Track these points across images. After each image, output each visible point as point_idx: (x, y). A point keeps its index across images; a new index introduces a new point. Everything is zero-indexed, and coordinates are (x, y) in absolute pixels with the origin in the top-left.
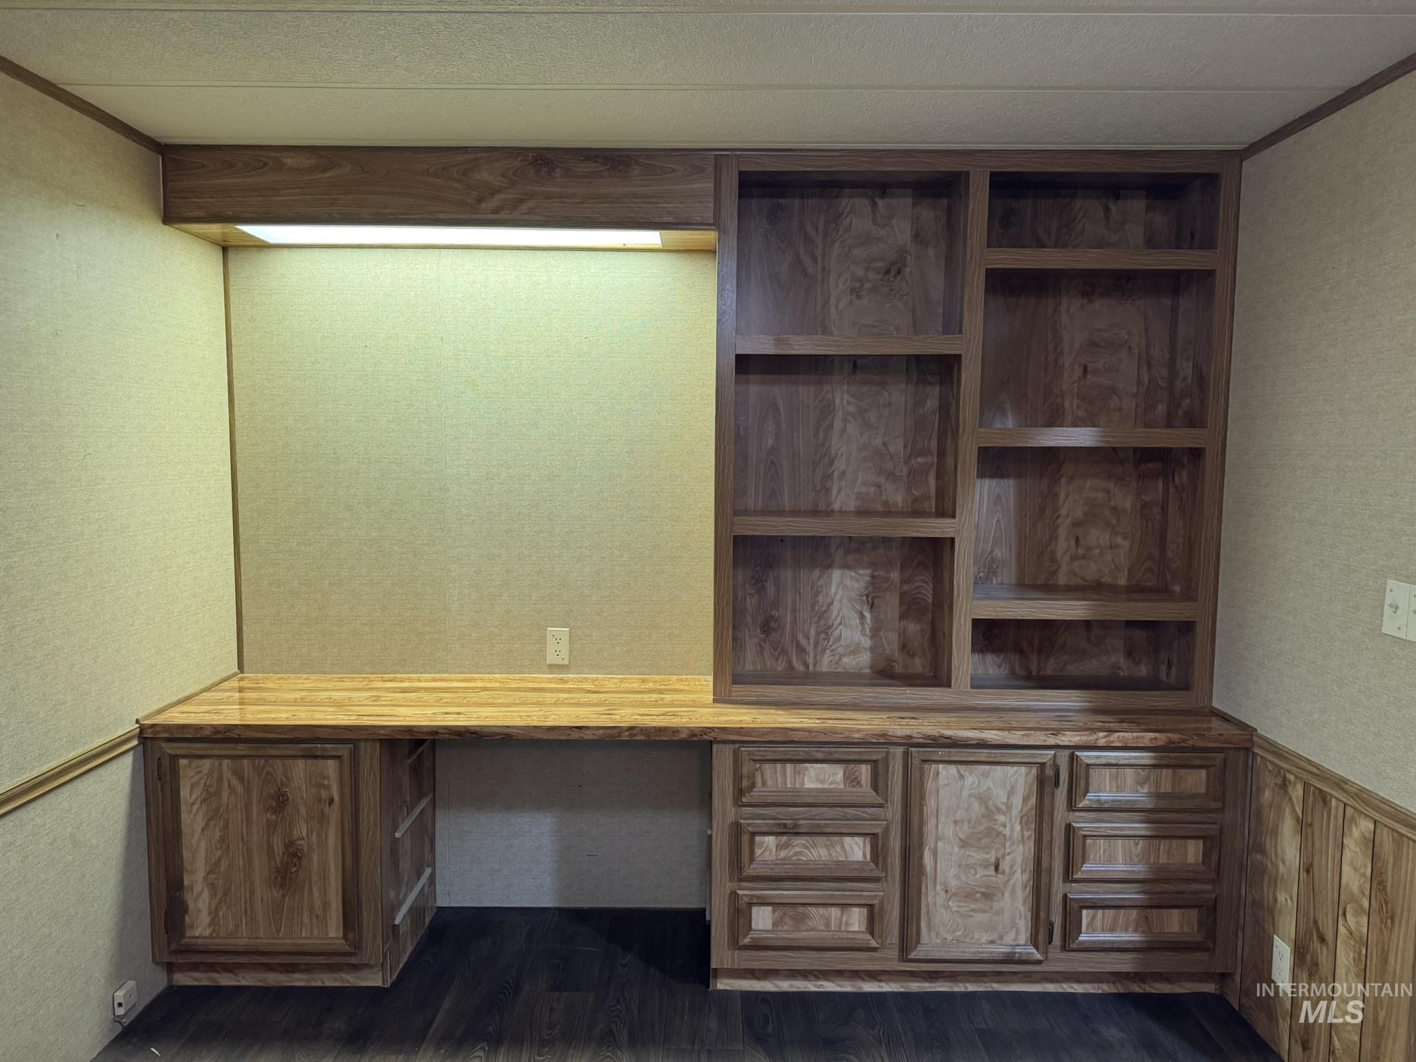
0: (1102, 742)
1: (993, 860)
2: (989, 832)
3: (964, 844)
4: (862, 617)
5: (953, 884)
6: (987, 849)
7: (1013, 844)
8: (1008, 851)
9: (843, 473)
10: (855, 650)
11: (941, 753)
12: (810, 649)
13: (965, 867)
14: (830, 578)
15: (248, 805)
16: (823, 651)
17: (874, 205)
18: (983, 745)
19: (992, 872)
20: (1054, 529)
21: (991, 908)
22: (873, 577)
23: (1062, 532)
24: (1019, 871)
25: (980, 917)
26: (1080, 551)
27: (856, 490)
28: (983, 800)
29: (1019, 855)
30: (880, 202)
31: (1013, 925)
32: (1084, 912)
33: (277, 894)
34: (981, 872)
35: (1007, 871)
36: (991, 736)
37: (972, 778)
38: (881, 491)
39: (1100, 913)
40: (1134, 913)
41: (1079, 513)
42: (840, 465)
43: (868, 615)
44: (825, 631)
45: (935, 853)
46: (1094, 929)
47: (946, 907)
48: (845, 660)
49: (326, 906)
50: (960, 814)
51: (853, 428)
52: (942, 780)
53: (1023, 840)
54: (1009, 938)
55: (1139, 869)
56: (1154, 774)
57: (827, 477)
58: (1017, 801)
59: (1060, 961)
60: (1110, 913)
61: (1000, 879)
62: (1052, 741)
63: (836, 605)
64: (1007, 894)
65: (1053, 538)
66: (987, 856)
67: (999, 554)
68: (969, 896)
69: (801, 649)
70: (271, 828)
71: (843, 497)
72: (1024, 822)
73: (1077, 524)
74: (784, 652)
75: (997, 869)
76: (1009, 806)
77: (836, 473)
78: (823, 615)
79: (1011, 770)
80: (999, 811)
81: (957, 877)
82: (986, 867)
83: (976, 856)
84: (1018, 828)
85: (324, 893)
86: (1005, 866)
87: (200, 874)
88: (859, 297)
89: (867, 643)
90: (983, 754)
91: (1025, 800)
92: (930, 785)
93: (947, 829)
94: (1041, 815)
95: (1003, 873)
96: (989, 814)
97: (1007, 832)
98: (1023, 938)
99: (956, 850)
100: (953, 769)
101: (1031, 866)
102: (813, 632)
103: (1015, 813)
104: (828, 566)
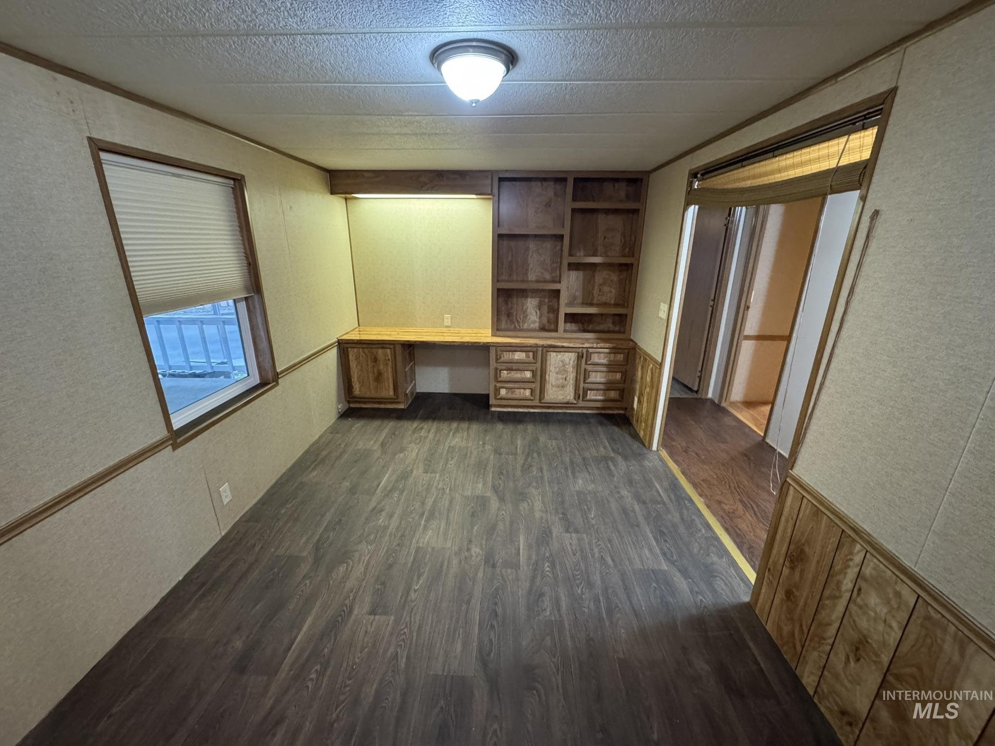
0: (595, 347)
1: (565, 377)
2: (564, 370)
3: (557, 373)
4: (537, 313)
5: (554, 384)
6: (563, 375)
7: (570, 373)
8: (569, 375)
9: (532, 269)
10: (534, 322)
11: (552, 349)
12: (521, 322)
13: (557, 379)
14: (527, 301)
15: (367, 361)
16: (525, 323)
17: (542, 184)
18: (563, 347)
19: (564, 380)
20: (593, 286)
21: (564, 390)
22: (540, 301)
23: (596, 287)
24: (571, 380)
25: (561, 392)
26: (601, 293)
27: (535, 274)
28: (562, 361)
29: (571, 376)
30: (544, 183)
31: (569, 394)
32: (589, 392)
33: (376, 383)
34: (561, 381)
36: (565, 344)
37: (560, 356)
38: (543, 275)
39: (593, 392)
40: (602, 392)
41: (601, 282)
42: (531, 266)
43: (538, 312)
44: (526, 317)
45: (549, 375)
46: (591, 395)
47: (552, 389)
48: (532, 325)
49: (389, 386)
50: (556, 365)
51: (535, 255)
52: (552, 356)
53: (573, 372)
54: (568, 398)
55: (603, 380)
56: (609, 355)
57: (527, 270)
58: (572, 362)
59: (581, 404)
60: (595, 392)
61: (566, 382)
62: (581, 346)
63: (528, 310)
64: (568, 386)
65: (593, 289)
67: (577, 293)
68: (558, 387)
69: (518, 322)
70: (373, 367)
71: (532, 277)
72: (573, 368)
73: (601, 285)
74: (513, 323)
76: (569, 363)
77: (530, 269)
78: (525, 312)
79: (570, 354)
80: (567, 365)
81: (555, 382)
82: (562, 379)
83: (560, 376)
84: (571, 369)
85: (388, 383)
86: (568, 379)
87: (356, 378)
88: (537, 213)
89: (538, 320)
90: (563, 350)
91: (574, 361)
92: (548, 358)
93: (552, 369)
94: (578, 366)
96: (564, 366)
97: (569, 370)
98: (572, 397)
99: (555, 375)
100: (555, 354)
101: (575, 379)
102: (522, 317)
103: (571, 365)
104: (527, 297)
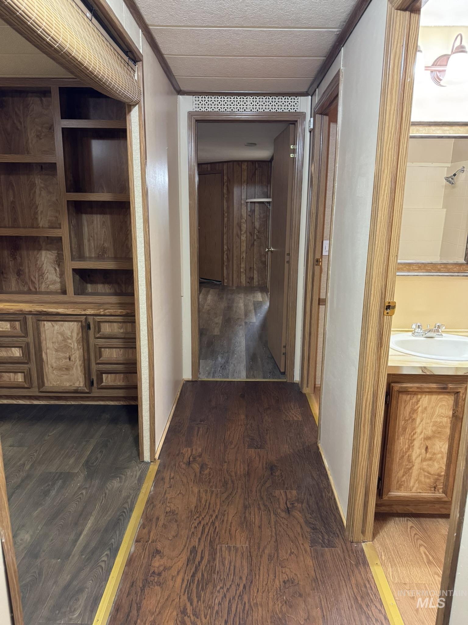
0: (102, 313)
1: (68, 356)
2: (65, 346)
3: (57, 351)
4: (55, 270)
5: (54, 365)
6: (65, 352)
7: (74, 351)
8: (73, 353)
9: (42, 212)
10: (54, 283)
11: (43, 318)
12: (36, 281)
13: (58, 359)
14: (41, 254)
16: (42, 283)
17: (41, 100)
18: (58, 314)
19: (68, 360)
21: (69, 374)
22: (58, 254)
24: (78, 360)
25: (65, 377)
27: (48, 219)
28: (62, 334)
29: (77, 354)
30: (44, 99)
31: (78, 380)
32: (104, 375)
34: (64, 361)
35: (74, 360)
36: (61, 310)
37: (57, 326)
38: (57, 219)
39: (109, 375)
40: (122, 375)
42: (40, 209)
43: (58, 269)
44: (42, 275)
45: (46, 354)
46: (108, 380)
47: (53, 373)
48: (50, 286)
50: (54, 340)
51: (44, 193)
52: (46, 327)
53: (78, 349)
54: (77, 385)
55: (121, 359)
56: (124, 325)
57: (36, 213)
58: (75, 335)
59: (96, 392)
60: (113, 375)
61: (71, 363)
62: (83, 313)
63: (45, 265)
64: (74, 369)
66: (66, 355)
67: (106, 245)
68: (60, 369)
69: (32, 282)
71: (43, 222)
72: (78, 343)
74: (26, 283)
75: (70, 359)
76: (72, 336)
77: (39, 212)
78: (40, 269)
79: (72, 323)
80: (68, 338)
81: (55, 362)
82: (66, 358)
83: (62, 355)
84: (76, 345)
86: (72, 358)
88: (40, 139)
89: (58, 280)
90: (58, 318)
91: (78, 334)
92: (42, 329)
93: (50, 345)
94: (85, 341)
95: (72, 361)
96: (65, 340)
97: (72, 346)
98: (82, 384)
99: (54, 353)
100: (50, 323)
101: (82, 359)
102: (37, 276)
103: (74, 339)
104: (40, 249)
